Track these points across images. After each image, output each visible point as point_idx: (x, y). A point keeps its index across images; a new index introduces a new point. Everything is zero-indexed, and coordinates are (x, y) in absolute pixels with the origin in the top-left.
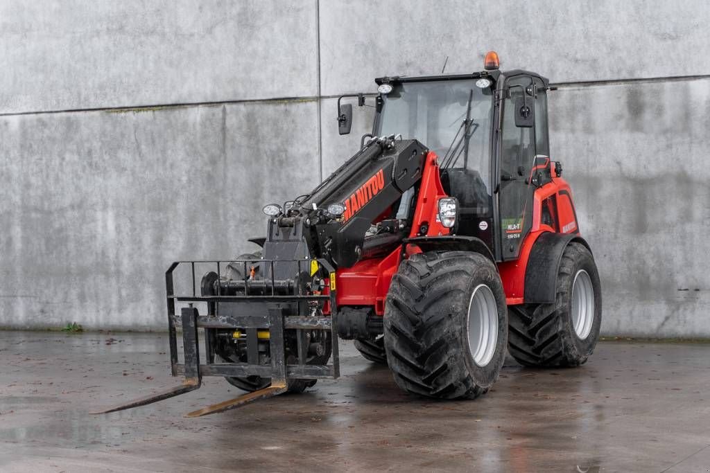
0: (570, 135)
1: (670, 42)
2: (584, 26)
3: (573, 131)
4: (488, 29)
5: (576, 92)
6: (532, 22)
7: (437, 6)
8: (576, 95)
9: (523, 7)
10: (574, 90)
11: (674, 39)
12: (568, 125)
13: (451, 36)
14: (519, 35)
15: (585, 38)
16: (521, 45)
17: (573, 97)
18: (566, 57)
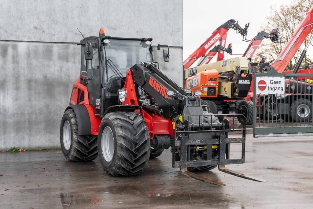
0: (73, 65)
1: (113, 30)
2: (80, 20)
3: (74, 63)
4: (38, 16)
5: (76, 47)
6: (58, 16)
7: (14, 3)
8: (76, 48)
9: (54, 9)
10: (75, 46)
11: (114, 29)
12: (73, 60)
13: (21, 17)
14: (52, 21)
15: (80, 25)
16: (53, 25)
17: (75, 49)
18: (72, 32)
